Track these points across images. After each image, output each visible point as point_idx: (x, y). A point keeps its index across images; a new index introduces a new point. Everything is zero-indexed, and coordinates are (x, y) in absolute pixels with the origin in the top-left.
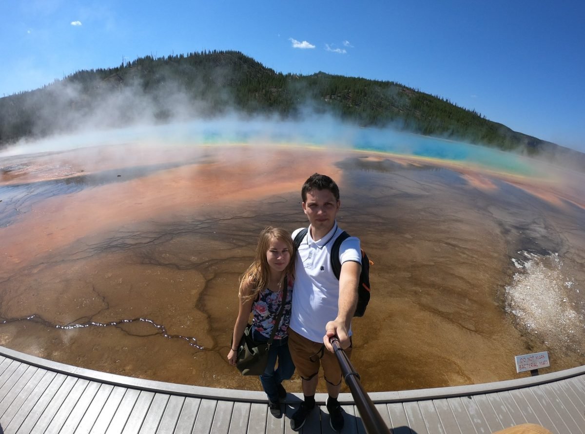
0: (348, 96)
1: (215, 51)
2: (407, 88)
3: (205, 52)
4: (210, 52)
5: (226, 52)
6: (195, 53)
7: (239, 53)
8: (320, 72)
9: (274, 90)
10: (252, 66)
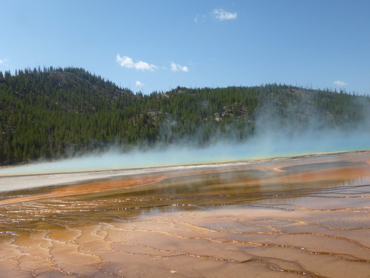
0: (241, 110)
1: (51, 68)
2: (295, 88)
3: (39, 69)
4: (45, 69)
5: (65, 69)
6: (26, 71)
7: (82, 70)
8: (179, 88)
9: (153, 113)
10: (103, 87)
